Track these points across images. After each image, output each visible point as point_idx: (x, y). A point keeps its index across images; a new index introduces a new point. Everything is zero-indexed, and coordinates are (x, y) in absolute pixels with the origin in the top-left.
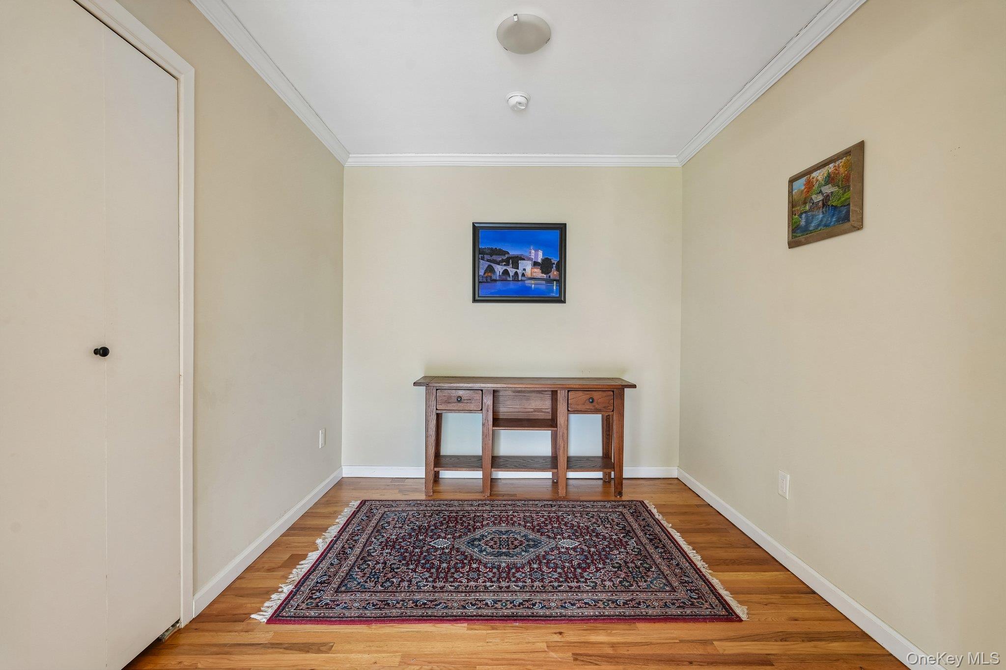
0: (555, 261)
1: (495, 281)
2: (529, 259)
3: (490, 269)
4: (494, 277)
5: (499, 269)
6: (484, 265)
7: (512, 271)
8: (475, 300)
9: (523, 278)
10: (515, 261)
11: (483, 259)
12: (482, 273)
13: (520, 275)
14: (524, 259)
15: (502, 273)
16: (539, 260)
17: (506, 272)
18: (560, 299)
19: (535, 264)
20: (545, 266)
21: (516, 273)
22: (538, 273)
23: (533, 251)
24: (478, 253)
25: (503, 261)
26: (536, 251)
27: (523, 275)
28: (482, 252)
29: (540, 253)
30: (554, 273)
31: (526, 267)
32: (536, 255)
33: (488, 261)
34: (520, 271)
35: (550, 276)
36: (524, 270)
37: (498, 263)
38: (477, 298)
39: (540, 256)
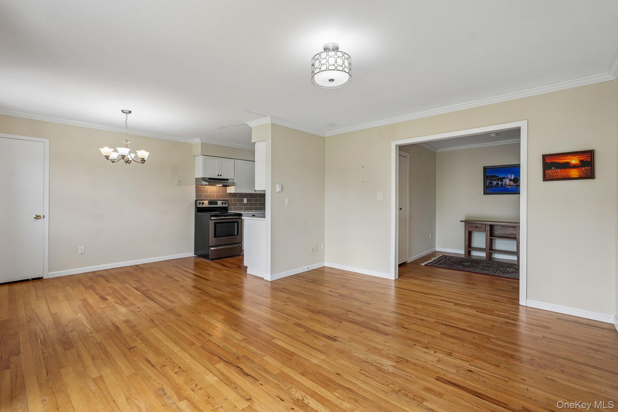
1: (493, 187)
2: (509, 178)
3: (491, 183)
4: (492, 185)
5: (495, 183)
6: (488, 181)
7: (500, 183)
8: (484, 194)
9: (506, 185)
10: (502, 179)
11: (488, 179)
12: (487, 184)
14: (506, 179)
15: (496, 184)
16: (512, 179)
17: (498, 184)
19: (511, 180)
20: (515, 180)
21: (502, 184)
22: (512, 183)
23: (509, 175)
24: (486, 177)
25: (496, 179)
26: (511, 175)
27: (505, 184)
28: (487, 177)
31: (508, 182)
32: (511, 177)
33: (490, 180)
34: (504, 183)
35: (517, 184)
36: (506, 182)
37: (494, 180)
38: (485, 193)
39: (513, 177)
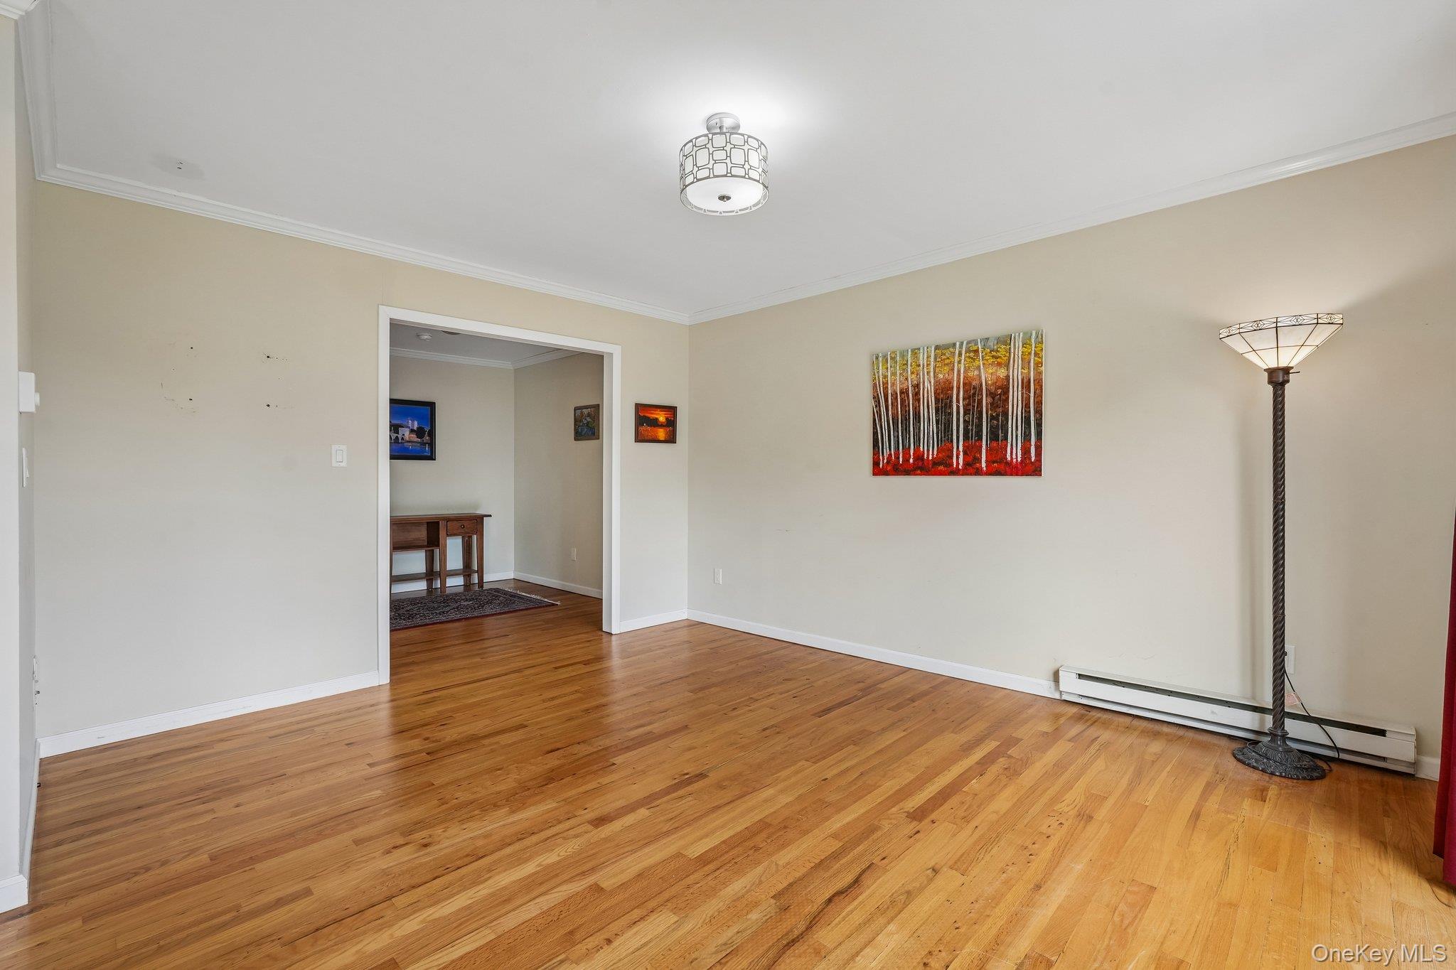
0: (427, 429)
2: (408, 427)
7: (392, 435)
10: (395, 427)
13: (400, 439)
14: (403, 427)
16: (415, 428)
18: (432, 457)
19: (412, 431)
20: (419, 432)
21: (397, 438)
22: (414, 437)
23: (410, 421)
26: (413, 421)
27: (403, 439)
29: (416, 423)
30: (427, 438)
32: (413, 425)
34: (400, 436)
35: (423, 441)
36: (403, 434)
39: (416, 426)
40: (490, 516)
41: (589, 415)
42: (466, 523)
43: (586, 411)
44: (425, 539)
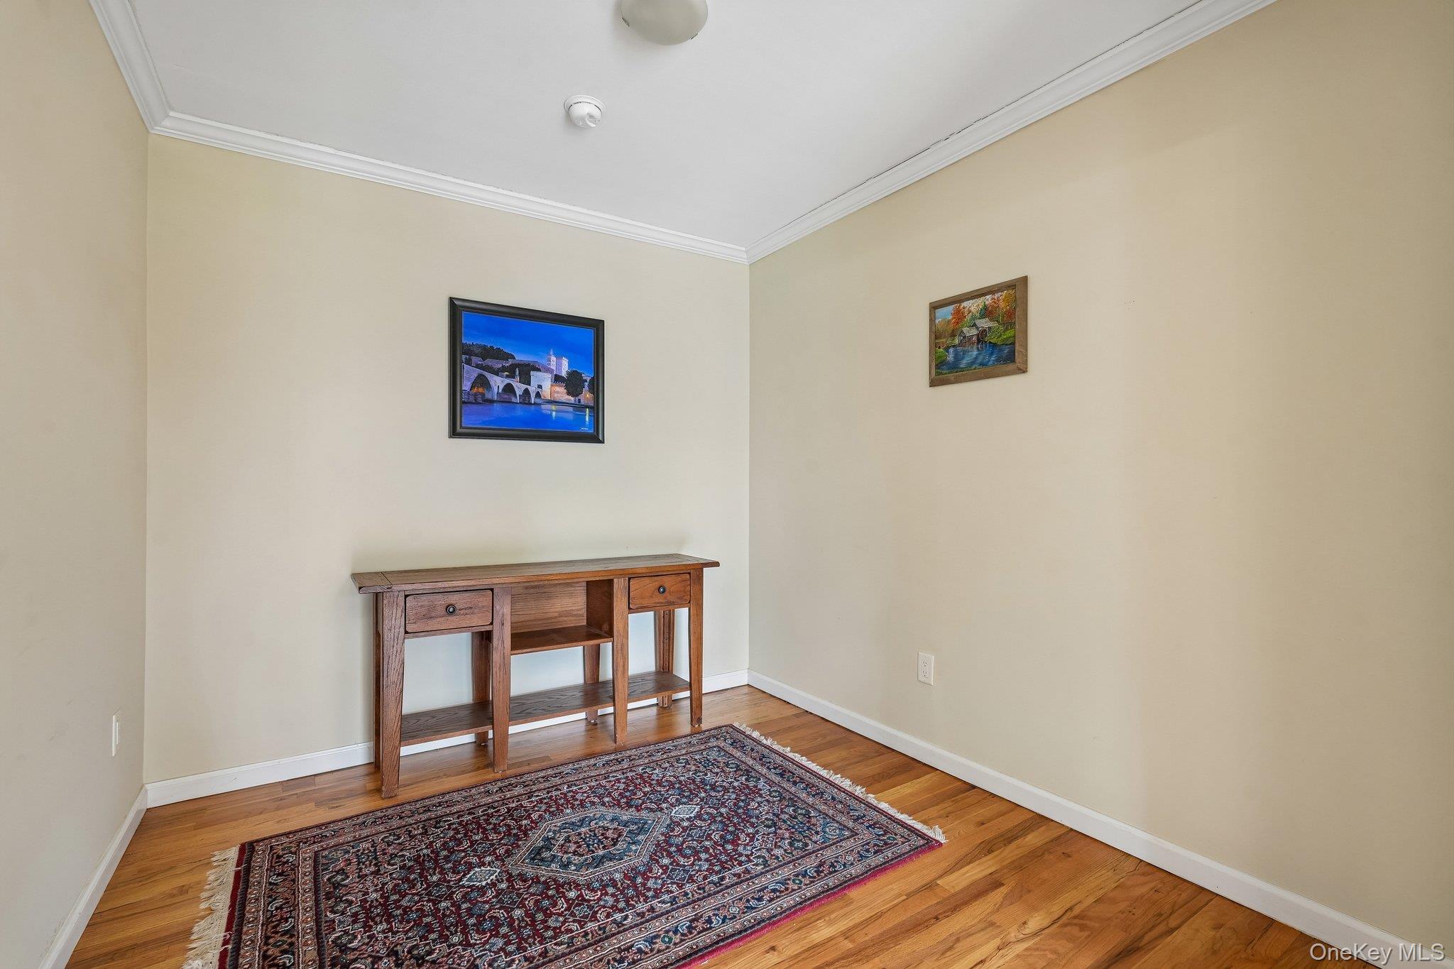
0: (587, 376)
1: (492, 401)
2: (548, 370)
3: (482, 382)
4: (488, 396)
5: (498, 383)
6: (470, 374)
7: (519, 388)
8: (454, 433)
9: (538, 401)
10: (525, 371)
11: (469, 362)
12: (466, 386)
13: (533, 395)
14: (539, 370)
15: (503, 390)
16: (564, 374)
17: (509, 389)
18: (595, 437)
19: (557, 379)
20: (572, 383)
21: (527, 392)
22: (561, 393)
23: (553, 358)
24: (458, 352)
25: (504, 369)
26: (559, 357)
27: (538, 395)
28: (468, 351)
29: (565, 362)
30: (586, 397)
31: (543, 384)
32: (559, 365)
33: (477, 366)
34: (533, 389)
35: (579, 401)
36: (540, 387)
37: (497, 373)
38: (459, 430)
39: (564, 370)
40: (716, 564)
41: (986, 312)
42: (668, 582)
43: (973, 306)
44: (584, 612)
